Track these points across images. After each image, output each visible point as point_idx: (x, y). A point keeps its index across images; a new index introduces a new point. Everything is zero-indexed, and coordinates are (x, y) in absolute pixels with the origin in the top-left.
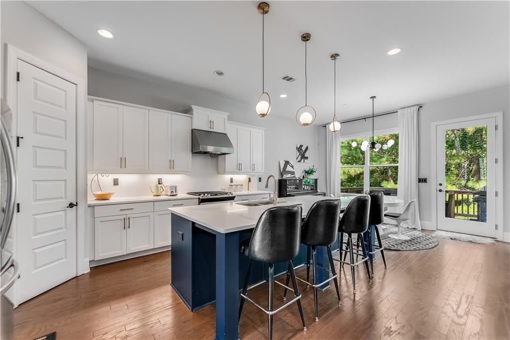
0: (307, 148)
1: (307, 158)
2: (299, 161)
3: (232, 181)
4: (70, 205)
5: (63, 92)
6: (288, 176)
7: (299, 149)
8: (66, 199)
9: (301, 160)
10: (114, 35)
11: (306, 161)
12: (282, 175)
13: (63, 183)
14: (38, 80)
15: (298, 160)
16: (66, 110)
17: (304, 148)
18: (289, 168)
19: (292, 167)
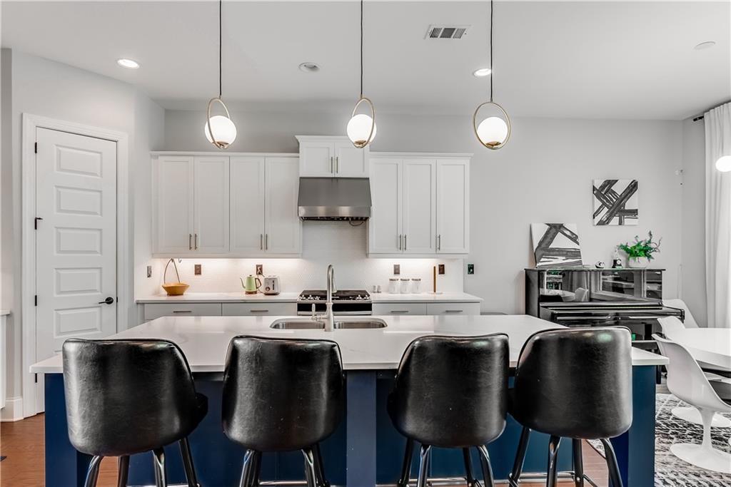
0: (633, 187)
1: (634, 213)
2: (601, 223)
3: (397, 271)
4: (107, 300)
5: (98, 155)
6: (554, 262)
7: (604, 191)
8: (101, 292)
9: (609, 219)
10: (139, 64)
11: (627, 221)
12: (535, 258)
13: (97, 272)
14: (61, 146)
15: (598, 219)
16: (101, 176)
17: (619, 189)
18: (560, 242)
19: (574, 238)
